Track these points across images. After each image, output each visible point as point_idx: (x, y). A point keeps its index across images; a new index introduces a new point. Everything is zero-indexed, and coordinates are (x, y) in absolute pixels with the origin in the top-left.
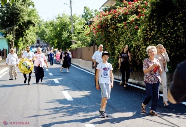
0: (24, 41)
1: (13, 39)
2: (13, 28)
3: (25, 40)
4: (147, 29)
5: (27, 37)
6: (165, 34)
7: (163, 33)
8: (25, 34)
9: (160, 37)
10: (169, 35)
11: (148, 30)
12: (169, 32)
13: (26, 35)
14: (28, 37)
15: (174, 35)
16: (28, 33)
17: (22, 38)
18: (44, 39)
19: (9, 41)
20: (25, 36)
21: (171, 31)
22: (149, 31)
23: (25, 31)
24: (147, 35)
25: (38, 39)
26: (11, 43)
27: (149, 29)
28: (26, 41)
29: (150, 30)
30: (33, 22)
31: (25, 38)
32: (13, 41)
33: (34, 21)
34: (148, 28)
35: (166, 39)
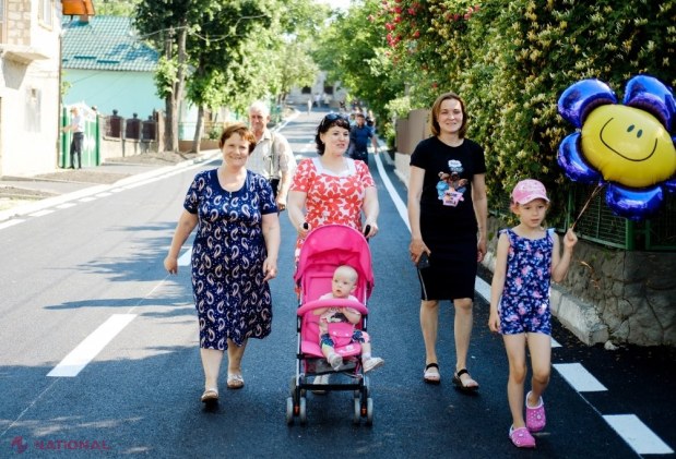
0: (231, 81)
1: (178, 75)
2: (180, 33)
3: (235, 79)
4: (527, 15)
5: (242, 69)
6: (606, 41)
7: (596, 35)
8: (236, 56)
9: (579, 56)
10: (627, 45)
11: (530, 21)
12: (628, 30)
13: (240, 61)
14: (246, 67)
15: (651, 45)
16: (247, 53)
17: (224, 70)
19: (162, 80)
20: (234, 64)
21: (637, 21)
22: (535, 25)
23: (235, 46)
24: (527, 43)
26: (169, 89)
27: (534, 17)
28: (242, 83)
29: (538, 21)
30: (263, 9)
31: (234, 69)
32: (177, 83)
33: (267, 8)
34: (529, 9)
35: (607, 69)
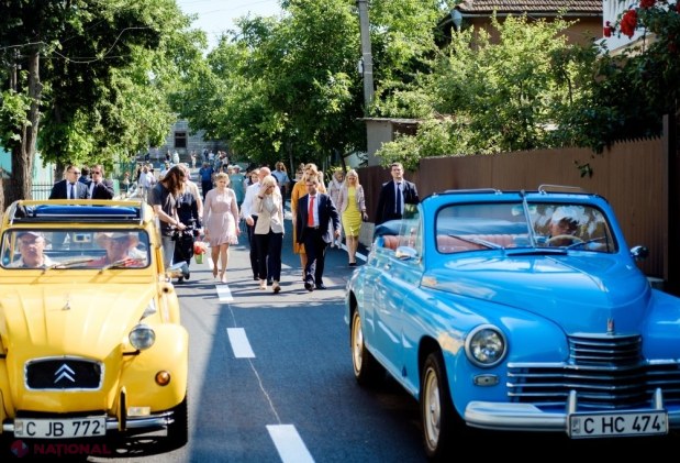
0: (99, 127)
1: (30, 115)
3: (104, 123)
5: (114, 109)
8: (106, 90)
13: (112, 97)
14: (120, 106)
16: (122, 87)
17: (90, 110)
18: (204, 125)
20: (104, 102)
23: (105, 76)
25: (180, 130)
26: (17, 137)
30: (149, 21)
31: (104, 110)
32: (29, 128)
33: (154, 18)
